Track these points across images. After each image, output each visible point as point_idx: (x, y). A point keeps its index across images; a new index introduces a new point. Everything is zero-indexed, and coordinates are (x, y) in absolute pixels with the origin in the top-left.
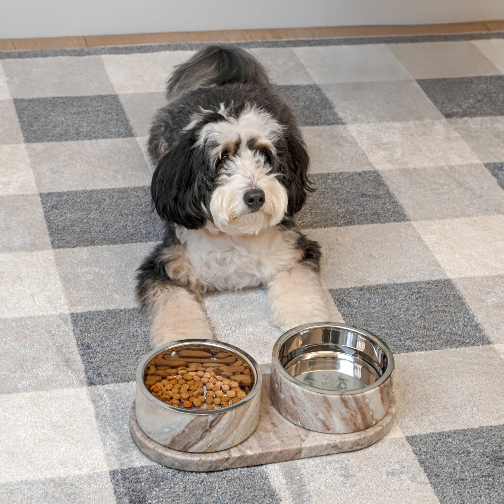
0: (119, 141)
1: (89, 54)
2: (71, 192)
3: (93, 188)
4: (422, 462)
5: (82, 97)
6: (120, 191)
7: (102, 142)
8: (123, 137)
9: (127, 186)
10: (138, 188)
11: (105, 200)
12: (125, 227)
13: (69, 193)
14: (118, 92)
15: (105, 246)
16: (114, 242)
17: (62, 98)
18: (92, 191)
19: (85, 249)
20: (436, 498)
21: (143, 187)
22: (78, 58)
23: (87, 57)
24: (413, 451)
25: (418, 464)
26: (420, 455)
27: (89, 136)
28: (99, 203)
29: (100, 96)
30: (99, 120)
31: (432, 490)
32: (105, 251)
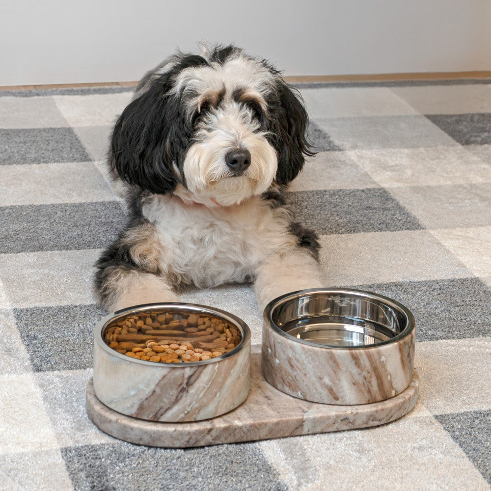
0: (73, 165)
1: (38, 95)
2: (15, 207)
3: (42, 203)
4: (455, 438)
5: (30, 130)
6: (74, 205)
7: (53, 166)
8: (78, 162)
9: (83, 201)
10: (96, 203)
11: (56, 213)
12: (80, 236)
13: (12, 208)
14: (72, 125)
15: (56, 252)
16: (67, 248)
17: (5, 130)
18: (40, 206)
19: (31, 254)
20: (476, 471)
21: (102, 202)
22: (25, 99)
23: (36, 97)
24: (444, 428)
25: (451, 440)
26: (454, 432)
27: (37, 161)
28: (49, 216)
29: (51, 128)
30: (50, 148)
31: (471, 464)
32: (57, 256)
